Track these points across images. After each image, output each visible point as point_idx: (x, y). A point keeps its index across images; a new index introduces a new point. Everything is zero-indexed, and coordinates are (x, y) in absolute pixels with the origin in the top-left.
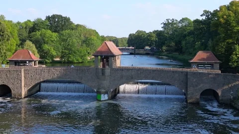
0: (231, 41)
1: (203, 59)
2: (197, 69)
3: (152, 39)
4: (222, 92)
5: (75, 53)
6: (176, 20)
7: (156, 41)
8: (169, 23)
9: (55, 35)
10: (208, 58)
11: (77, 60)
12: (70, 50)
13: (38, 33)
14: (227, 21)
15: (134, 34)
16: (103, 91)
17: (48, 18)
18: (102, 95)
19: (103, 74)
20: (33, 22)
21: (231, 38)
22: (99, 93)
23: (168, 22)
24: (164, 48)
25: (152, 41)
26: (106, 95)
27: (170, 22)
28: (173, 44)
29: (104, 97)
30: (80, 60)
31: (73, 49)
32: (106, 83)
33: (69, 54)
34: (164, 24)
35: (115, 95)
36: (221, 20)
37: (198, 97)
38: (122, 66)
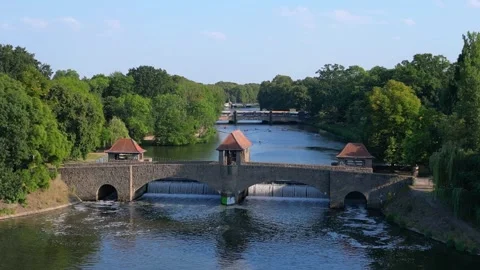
0: (386, 131)
1: (353, 154)
2: (344, 166)
3: (302, 96)
4: (370, 196)
5: (177, 130)
6: (342, 67)
7: (308, 102)
8: (329, 71)
9: (146, 102)
10: (358, 153)
11: (181, 141)
12: (171, 125)
13: (121, 100)
14: (380, 106)
15: (270, 85)
16: (229, 193)
17: (132, 72)
18: (228, 198)
19: (229, 172)
20: (109, 78)
21: (386, 128)
22: (224, 195)
23: (328, 69)
24: (322, 113)
25: (301, 99)
26: (233, 199)
27: (331, 69)
28: (334, 109)
29: (231, 201)
30: (186, 142)
31: (174, 124)
32: (233, 183)
33: (169, 132)
34: (322, 73)
35: (243, 198)
36: (374, 106)
37: (342, 201)
38: (252, 161)
